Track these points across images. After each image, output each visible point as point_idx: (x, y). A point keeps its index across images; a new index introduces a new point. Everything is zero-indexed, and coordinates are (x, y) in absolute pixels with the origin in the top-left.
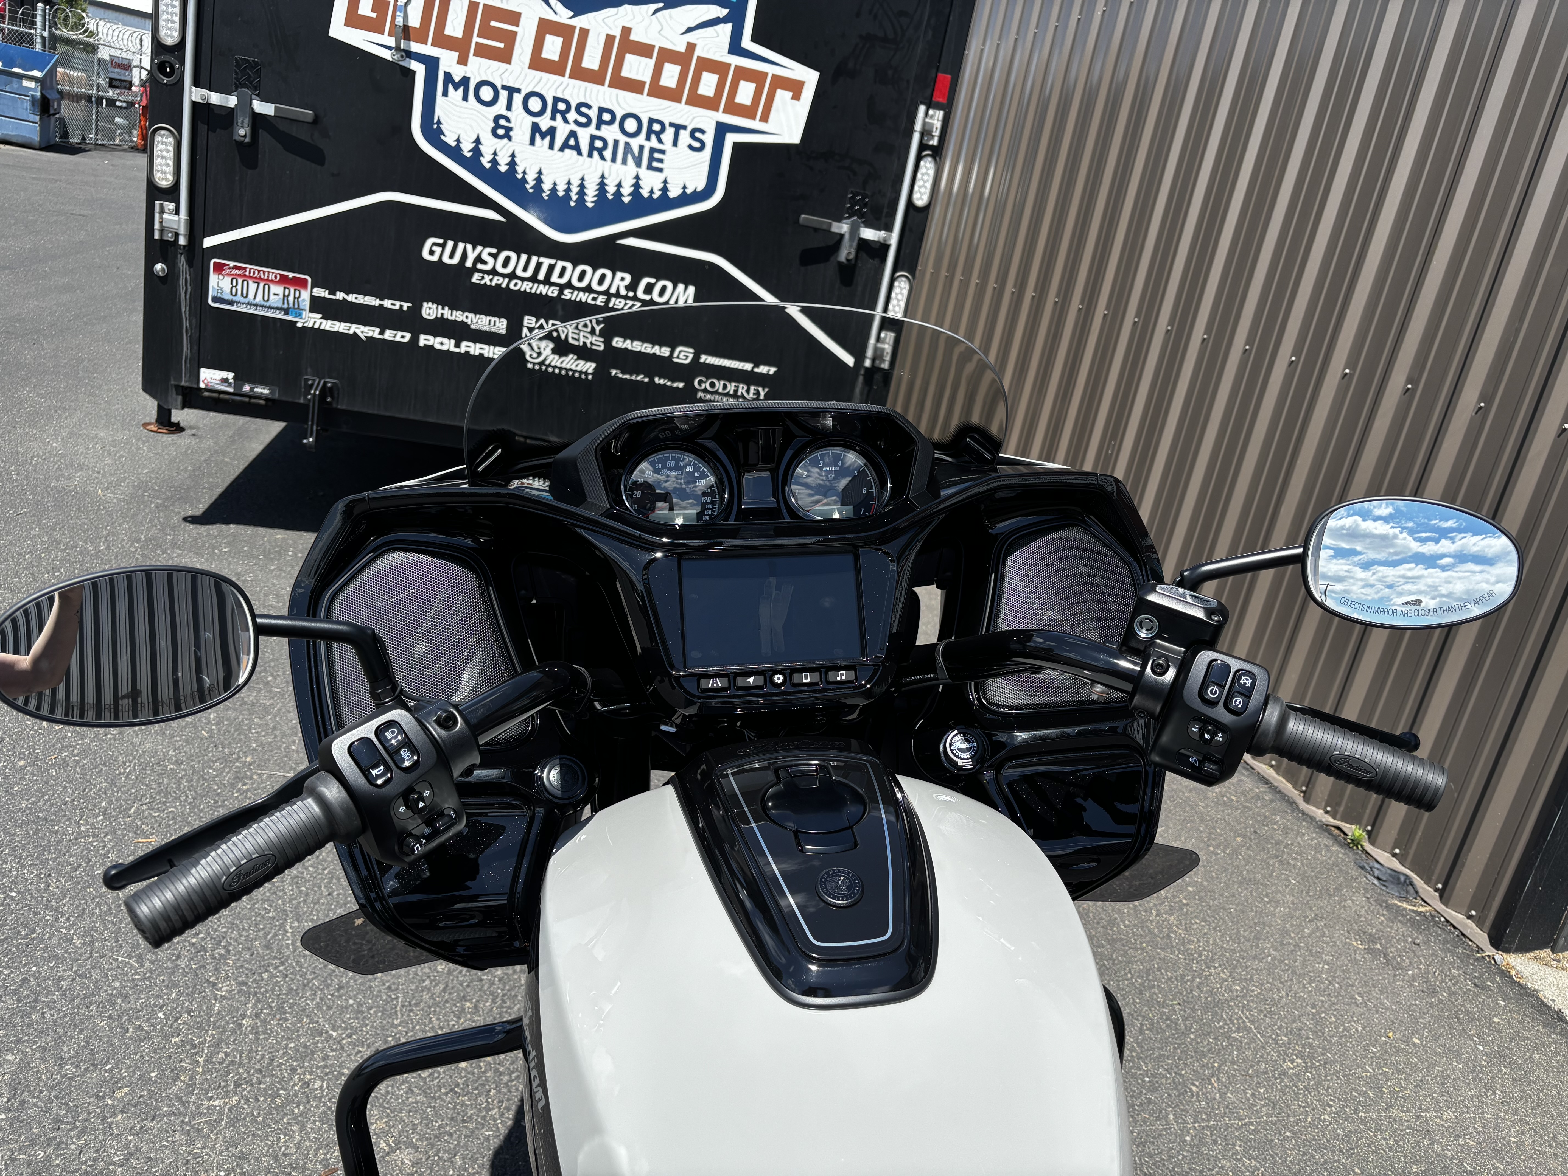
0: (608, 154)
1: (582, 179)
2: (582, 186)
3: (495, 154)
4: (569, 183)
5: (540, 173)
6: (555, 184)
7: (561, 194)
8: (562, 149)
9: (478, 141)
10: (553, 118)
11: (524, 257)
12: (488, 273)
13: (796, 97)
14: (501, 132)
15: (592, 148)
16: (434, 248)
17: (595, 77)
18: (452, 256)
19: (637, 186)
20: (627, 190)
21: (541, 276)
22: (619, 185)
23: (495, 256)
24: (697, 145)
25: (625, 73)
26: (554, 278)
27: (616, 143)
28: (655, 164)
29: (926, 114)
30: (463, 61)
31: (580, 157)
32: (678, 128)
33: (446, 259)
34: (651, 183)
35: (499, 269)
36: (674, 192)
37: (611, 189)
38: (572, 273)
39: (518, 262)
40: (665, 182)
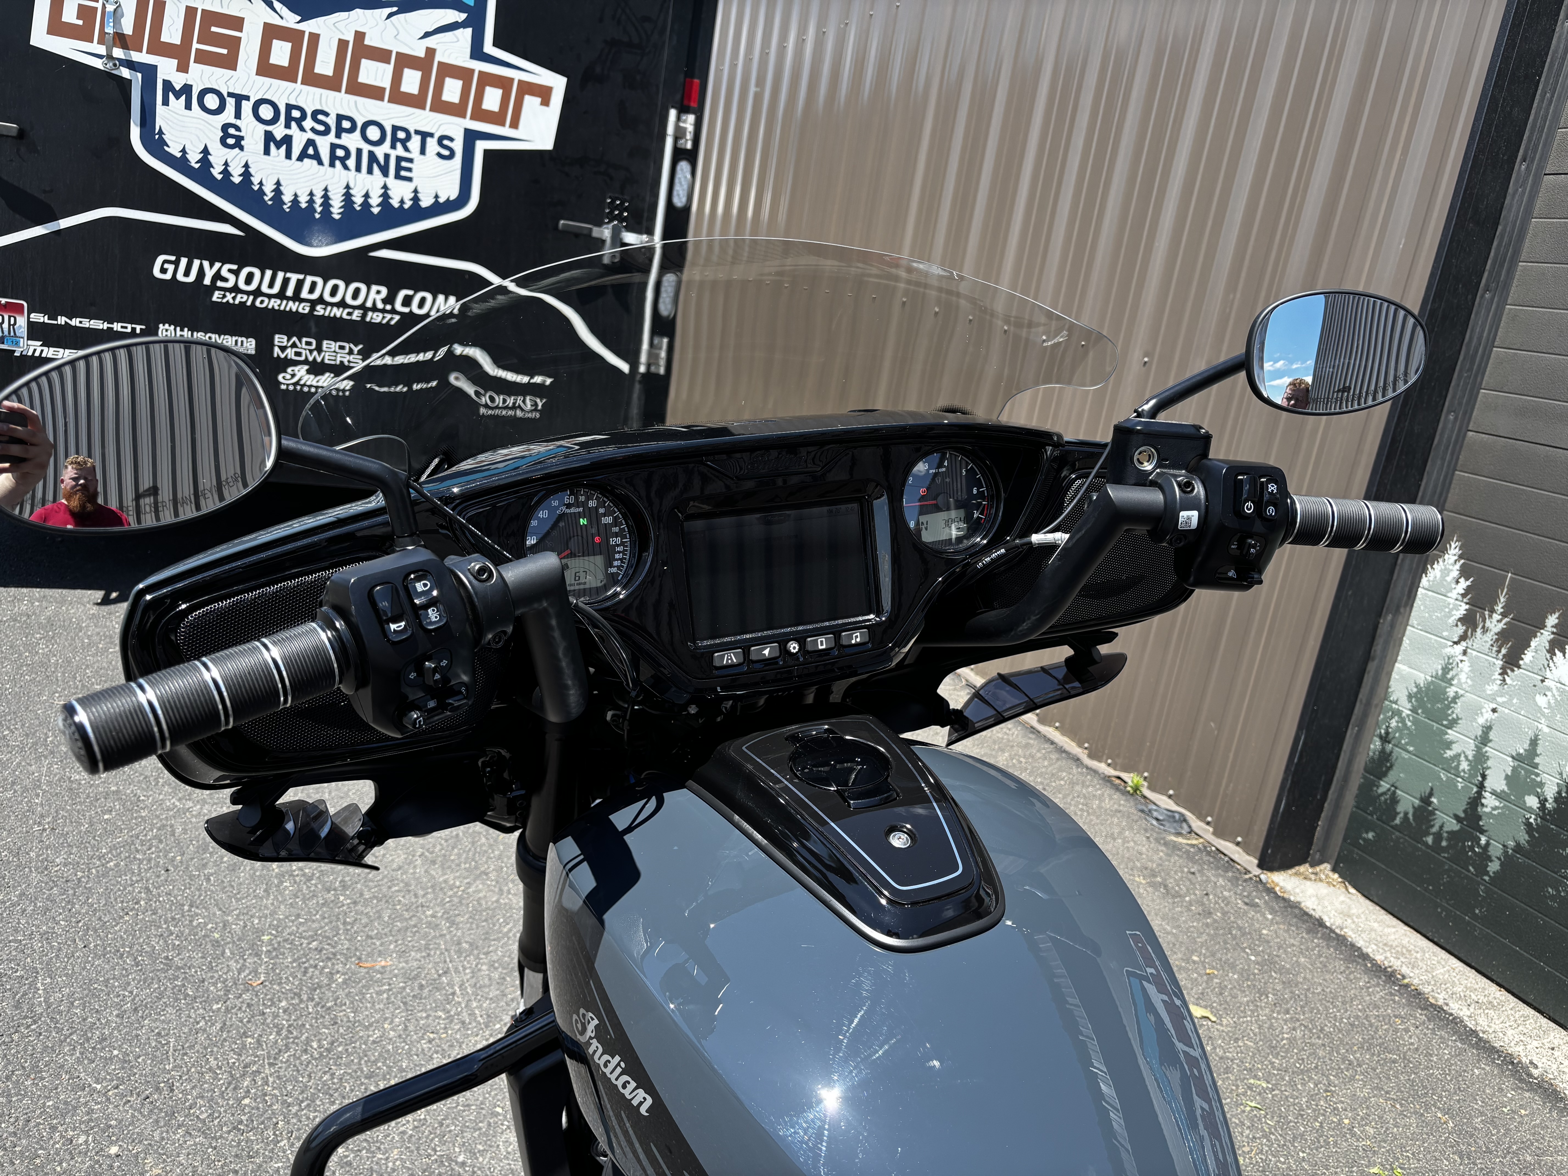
0: (351, 163)
1: (326, 190)
2: (326, 197)
3: (226, 164)
4: (311, 194)
5: (278, 183)
6: (296, 195)
7: (304, 205)
8: (300, 158)
9: (206, 151)
10: (288, 126)
11: (269, 273)
12: (230, 290)
13: (546, 102)
14: (231, 141)
15: (333, 158)
16: (166, 266)
17: (331, 83)
18: (187, 273)
19: (386, 196)
20: (375, 200)
21: (290, 292)
22: (367, 196)
23: (236, 273)
24: (446, 153)
25: (363, 78)
26: (304, 294)
27: (359, 151)
28: (403, 173)
29: (679, 119)
30: (183, 68)
31: (321, 167)
32: (425, 136)
33: (180, 277)
34: (400, 193)
35: (242, 285)
36: (426, 202)
37: (358, 200)
38: (323, 288)
39: (262, 279)
40: (416, 191)
